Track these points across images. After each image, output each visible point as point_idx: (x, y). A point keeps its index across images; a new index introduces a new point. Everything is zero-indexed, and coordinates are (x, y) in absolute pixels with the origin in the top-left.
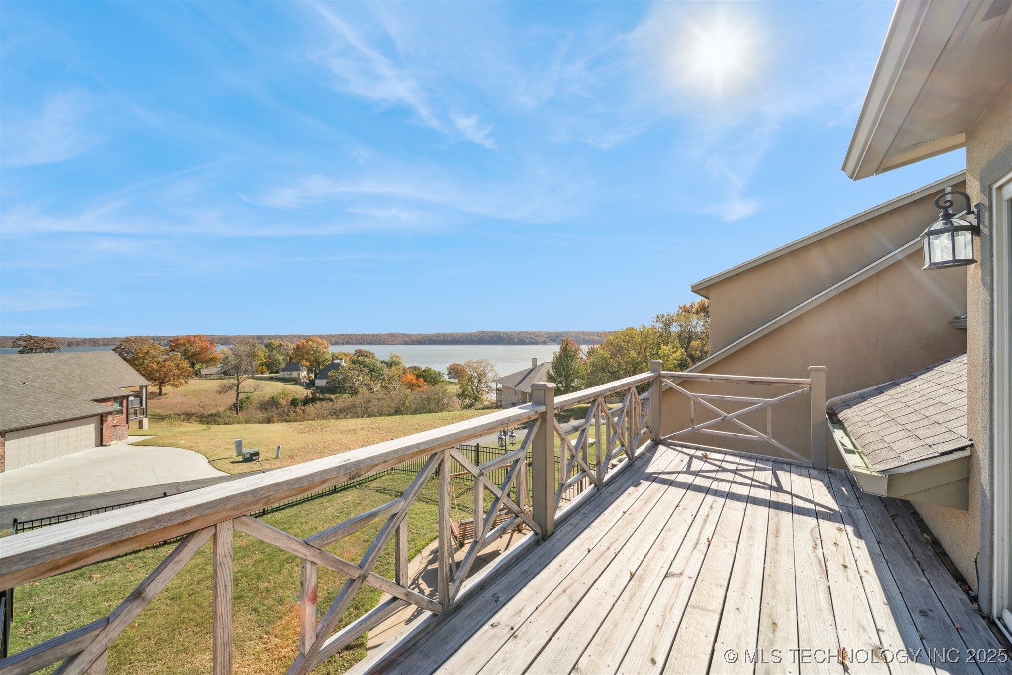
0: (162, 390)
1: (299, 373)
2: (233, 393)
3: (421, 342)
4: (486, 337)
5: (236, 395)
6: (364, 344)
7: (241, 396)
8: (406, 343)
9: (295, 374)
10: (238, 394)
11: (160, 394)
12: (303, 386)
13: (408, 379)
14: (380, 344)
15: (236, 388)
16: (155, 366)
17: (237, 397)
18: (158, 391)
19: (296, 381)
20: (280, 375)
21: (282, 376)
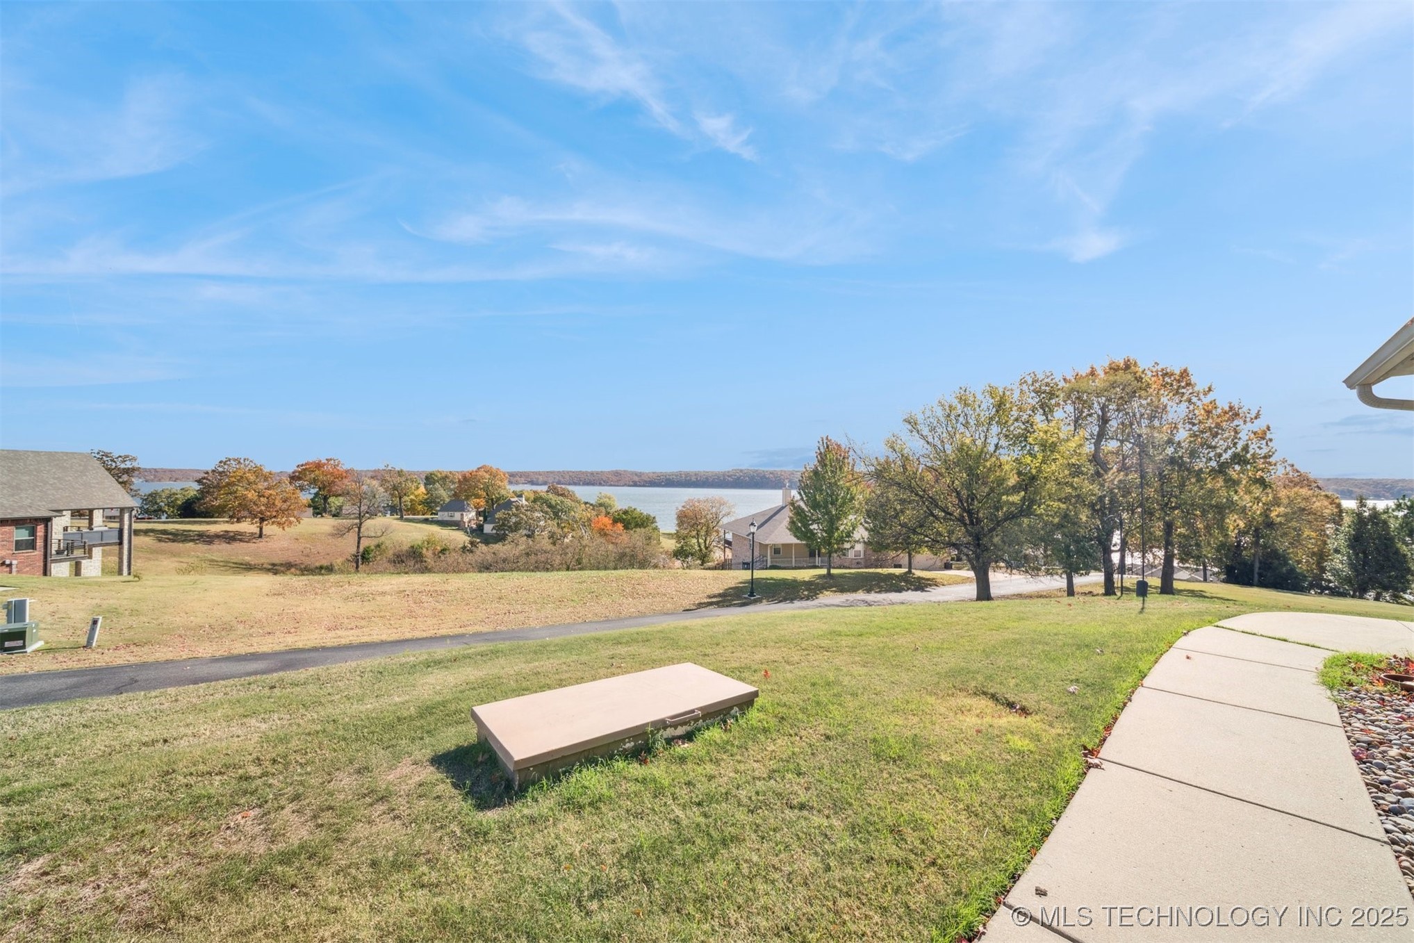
0: (264, 530)
1: (462, 515)
2: (351, 537)
3: (655, 483)
4: (744, 477)
5: (357, 539)
6: (579, 484)
7: (365, 543)
8: (635, 485)
9: (457, 516)
10: (359, 538)
11: (260, 536)
12: (466, 532)
13: (600, 524)
14: (600, 484)
15: (357, 529)
16: (251, 495)
17: (359, 543)
18: (257, 531)
19: (457, 525)
20: (439, 517)
21: (440, 519)
